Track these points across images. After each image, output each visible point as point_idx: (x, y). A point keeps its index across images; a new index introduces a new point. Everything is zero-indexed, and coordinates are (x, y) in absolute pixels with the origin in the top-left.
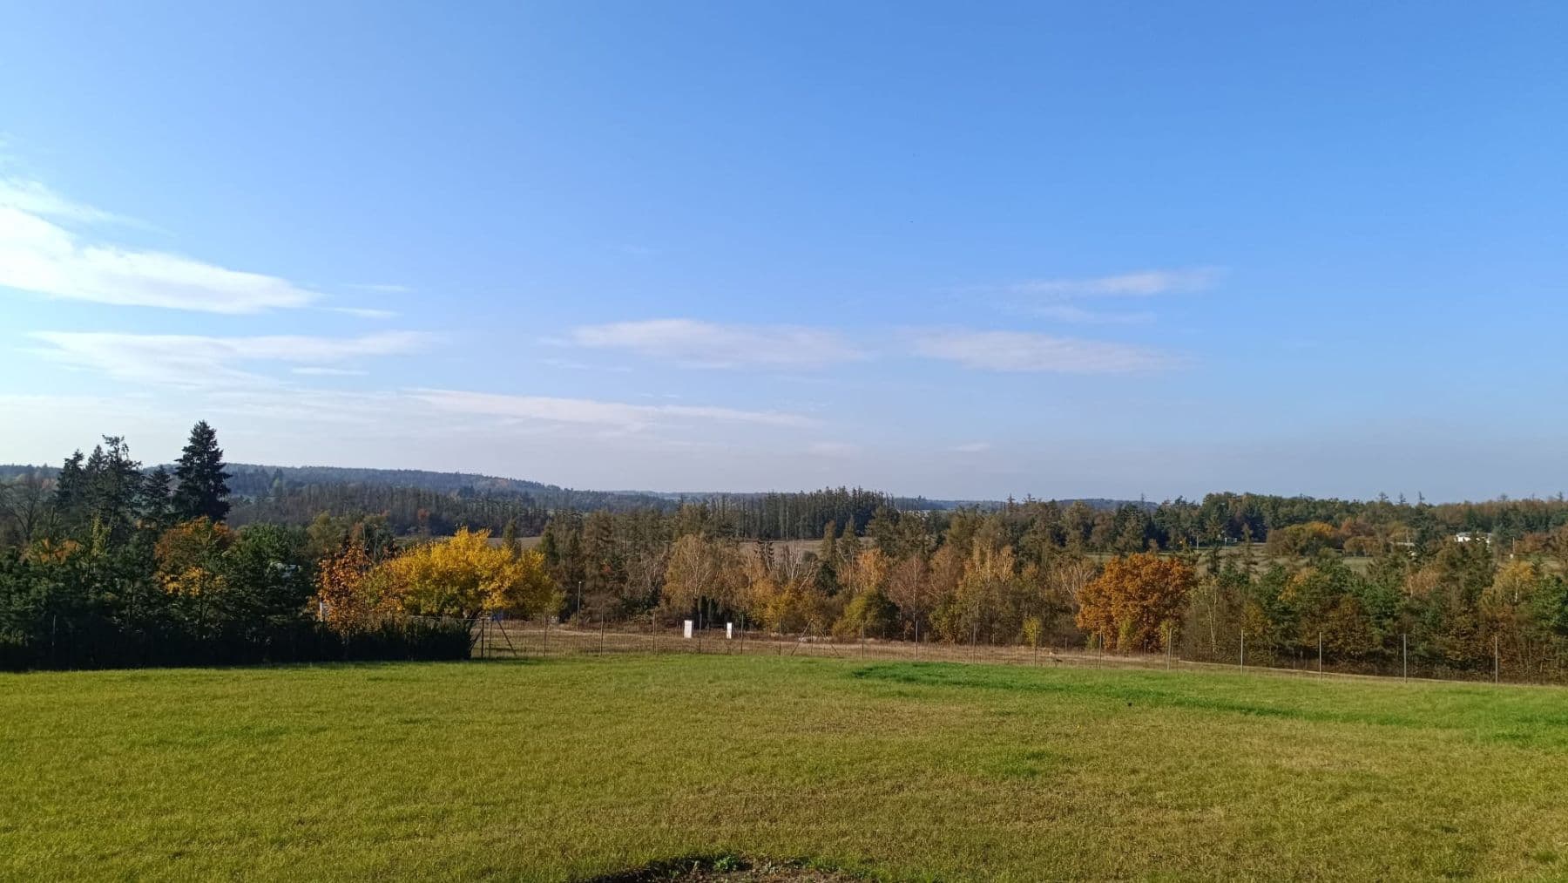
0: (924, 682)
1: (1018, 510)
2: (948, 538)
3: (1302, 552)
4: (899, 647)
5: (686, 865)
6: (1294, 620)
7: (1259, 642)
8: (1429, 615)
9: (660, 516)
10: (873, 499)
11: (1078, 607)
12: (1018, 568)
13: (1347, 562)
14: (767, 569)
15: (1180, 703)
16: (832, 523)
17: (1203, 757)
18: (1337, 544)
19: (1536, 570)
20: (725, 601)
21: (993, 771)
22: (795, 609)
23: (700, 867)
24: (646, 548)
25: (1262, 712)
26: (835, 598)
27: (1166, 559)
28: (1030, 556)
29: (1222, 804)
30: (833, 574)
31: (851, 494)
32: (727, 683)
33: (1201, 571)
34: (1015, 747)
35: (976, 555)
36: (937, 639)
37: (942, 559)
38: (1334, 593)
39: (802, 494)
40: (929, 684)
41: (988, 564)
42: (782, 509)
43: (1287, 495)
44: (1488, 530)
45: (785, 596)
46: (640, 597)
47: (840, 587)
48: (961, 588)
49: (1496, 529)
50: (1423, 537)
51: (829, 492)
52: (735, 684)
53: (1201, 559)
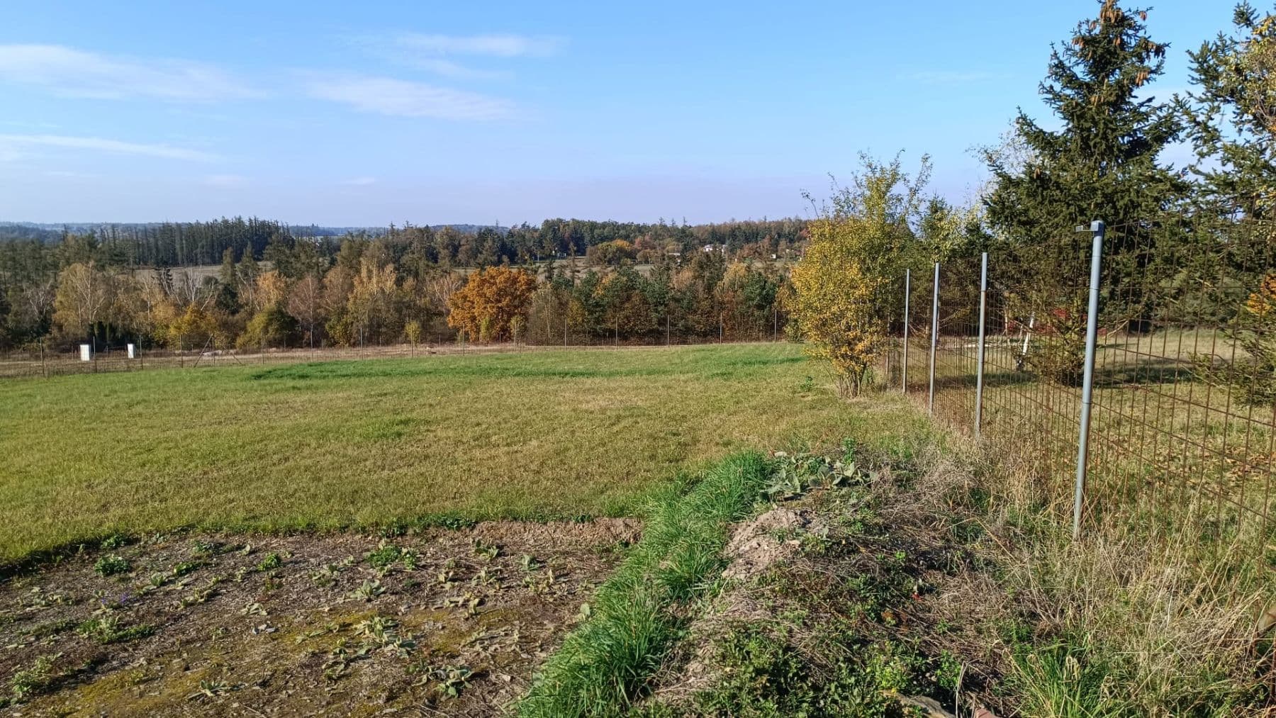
0: (316, 377)
1: (398, 235)
2: (339, 258)
3: (610, 262)
4: (299, 353)
5: (71, 550)
6: (602, 311)
7: (579, 328)
8: (686, 302)
9: (41, 246)
10: (269, 227)
11: (449, 311)
12: (399, 282)
13: (637, 268)
14: (166, 293)
15: (518, 374)
16: (230, 249)
17: (530, 409)
18: (631, 255)
19: (748, 269)
20: (124, 325)
21: (367, 437)
22: (198, 327)
23: (85, 549)
24: (29, 278)
25: (574, 375)
26: (237, 316)
27: (515, 271)
28: (409, 272)
29: (538, 438)
30: (234, 295)
31: (247, 224)
32: (124, 395)
33: (541, 278)
34: (386, 418)
35: (364, 273)
36: (333, 344)
37: (334, 277)
38: (628, 289)
39: (198, 223)
40: (320, 378)
41: (374, 280)
42: (177, 239)
43: (600, 221)
44: (723, 243)
45: (187, 317)
46: (27, 326)
47: (242, 307)
48: (351, 301)
49: (728, 242)
50: (685, 249)
51: (226, 222)
52: (133, 395)
53: (541, 270)
